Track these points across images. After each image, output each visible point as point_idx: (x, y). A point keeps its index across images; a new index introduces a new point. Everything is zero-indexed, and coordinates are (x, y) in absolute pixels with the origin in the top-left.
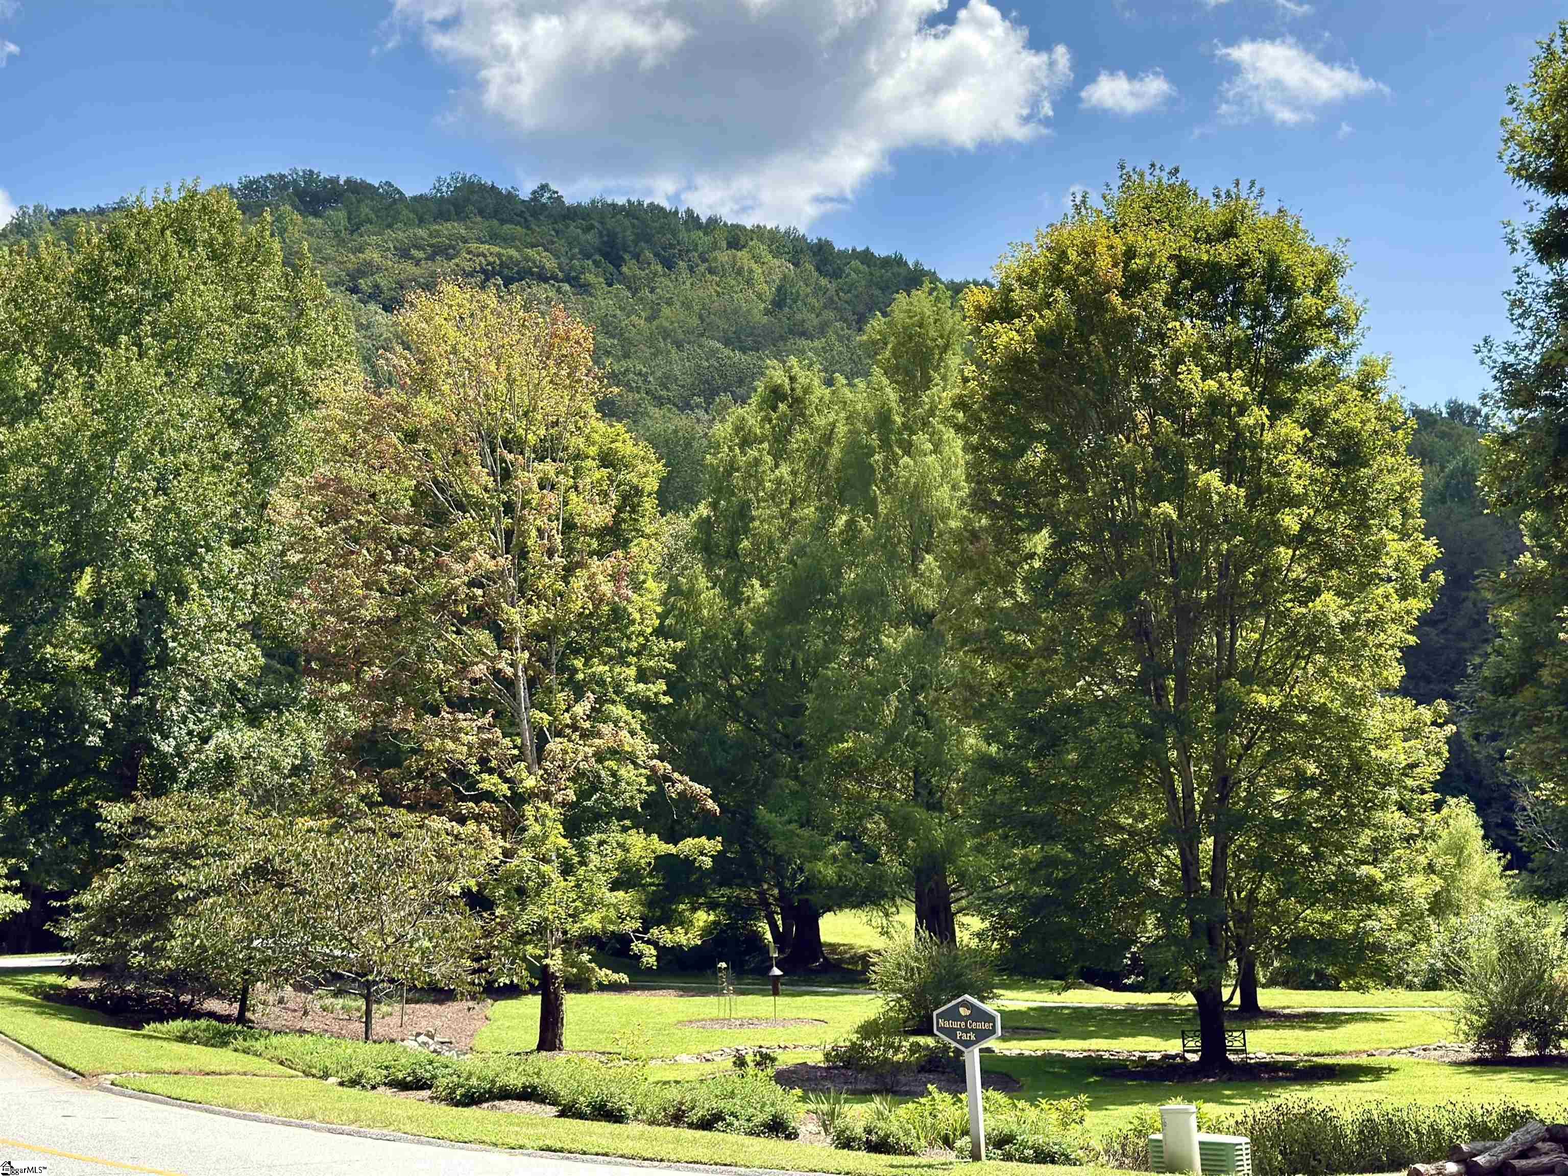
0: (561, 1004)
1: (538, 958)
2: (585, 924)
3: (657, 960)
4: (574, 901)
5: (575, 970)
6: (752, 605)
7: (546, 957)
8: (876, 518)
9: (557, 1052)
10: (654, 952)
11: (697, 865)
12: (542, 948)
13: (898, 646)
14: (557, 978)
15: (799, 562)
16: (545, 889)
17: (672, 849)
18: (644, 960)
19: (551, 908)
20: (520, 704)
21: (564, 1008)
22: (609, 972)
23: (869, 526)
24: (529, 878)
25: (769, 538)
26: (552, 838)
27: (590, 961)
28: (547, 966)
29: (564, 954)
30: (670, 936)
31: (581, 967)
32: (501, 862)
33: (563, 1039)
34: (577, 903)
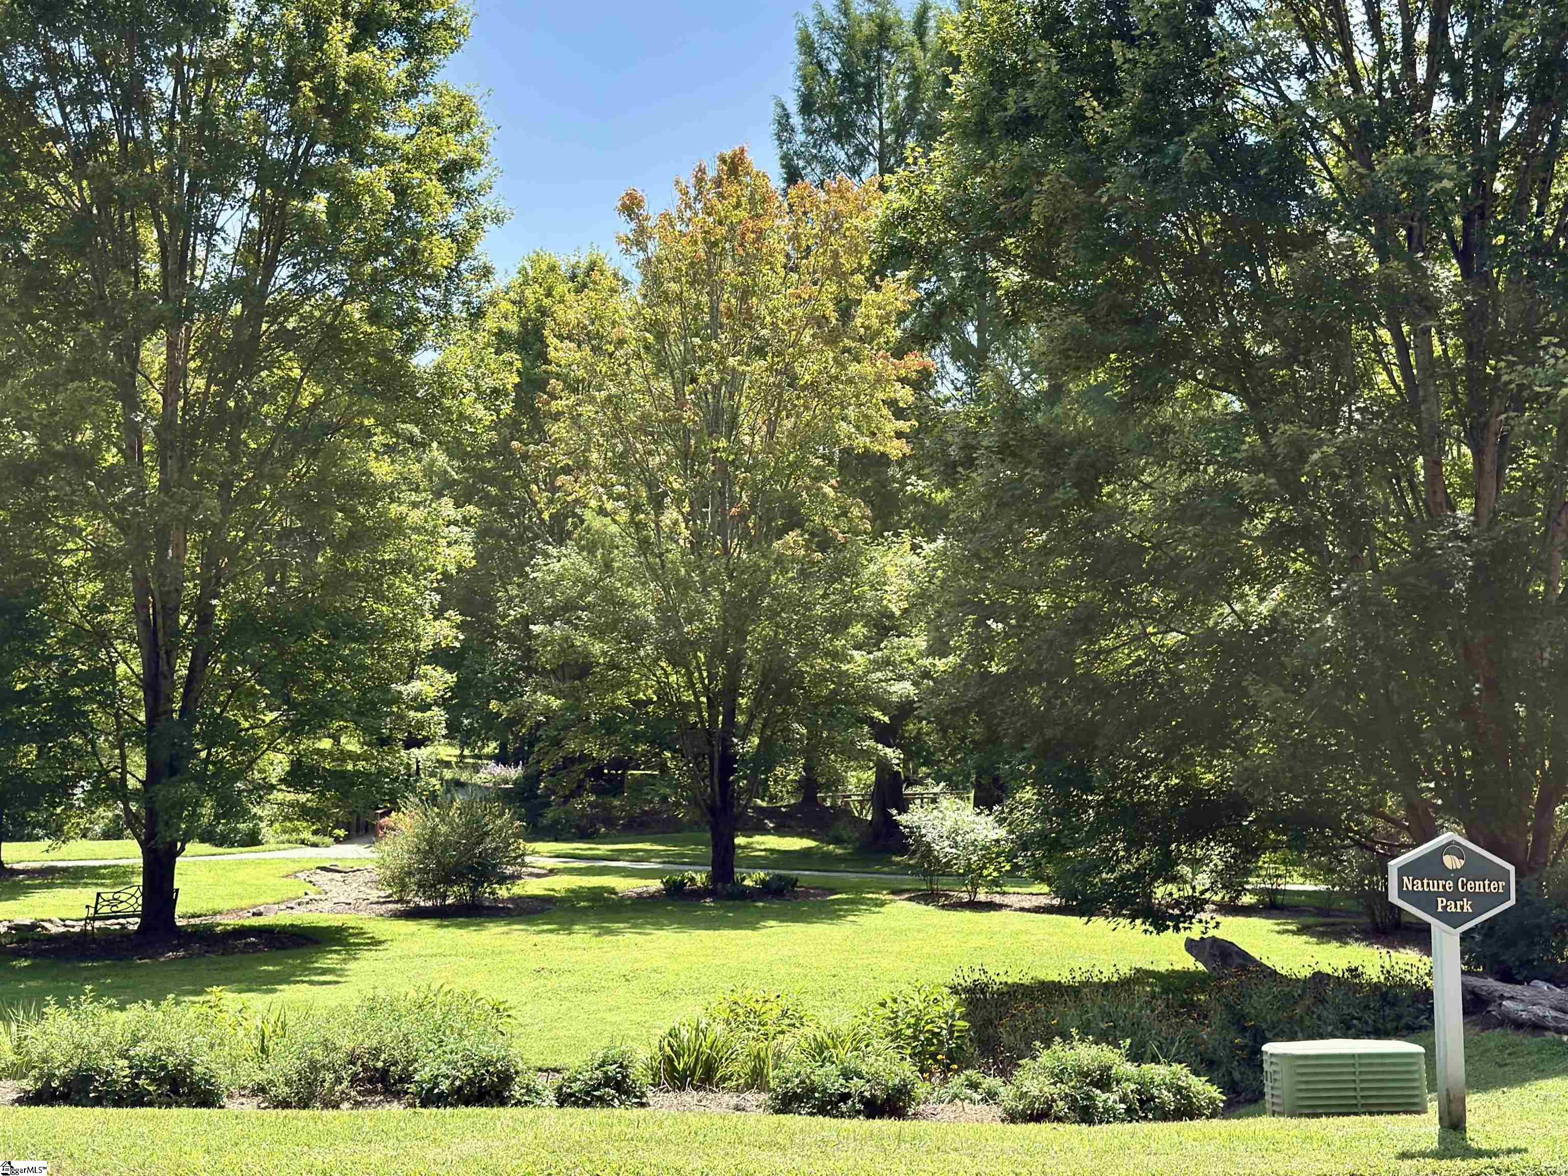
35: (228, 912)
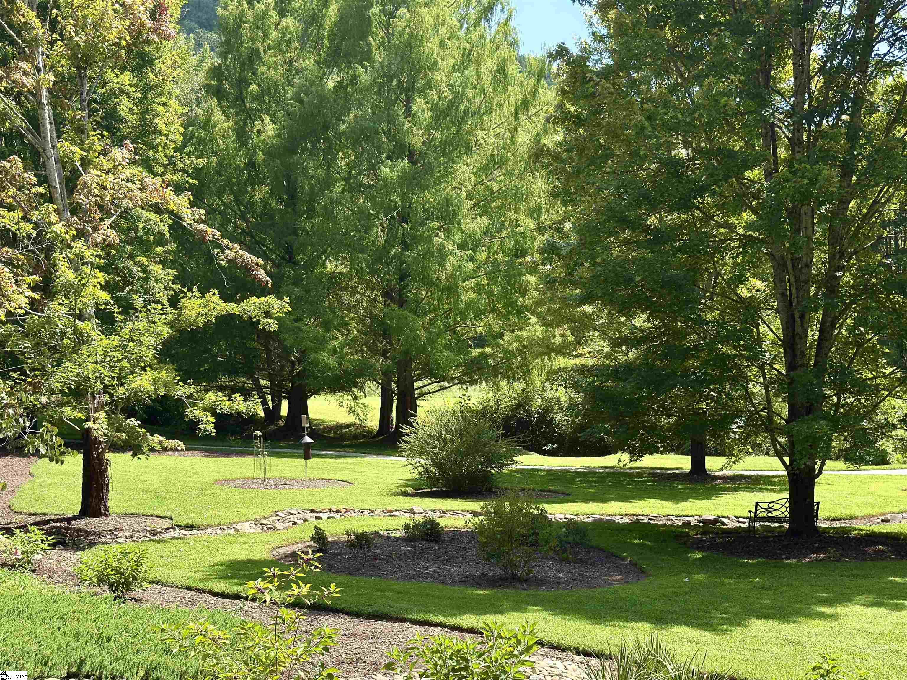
0: (106, 470)
1: (79, 422)
2: (133, 385)
3: (215, 428)
4: (119, 361)
5: (124, 436)
6: (262, 138)
7: (87, 420)
8: (372, 67)
9: (103, 518)
10: (212, 419)
11: (260, 327)
12: (82, 411)
13: (394, 175)
14: (100, 443)
15: (306, 99)
16: (84, 348)
17: (233, 308)
18: (202, 427)
19: (91, 366)
20: (45, 138)
21: (109, 473)
22: (162, 438)
23: (366, 72)
24: (63, 335)
25: (275, 83)
26: (89, 289)
27: (139, 426)
28: (88, 430)
29: (109, 418)
30: (228, 403)
31: (131, 431)
32: (27, 313)
33: (109, 504)
34: (124, 363)
35: (863, 518)
